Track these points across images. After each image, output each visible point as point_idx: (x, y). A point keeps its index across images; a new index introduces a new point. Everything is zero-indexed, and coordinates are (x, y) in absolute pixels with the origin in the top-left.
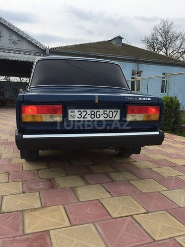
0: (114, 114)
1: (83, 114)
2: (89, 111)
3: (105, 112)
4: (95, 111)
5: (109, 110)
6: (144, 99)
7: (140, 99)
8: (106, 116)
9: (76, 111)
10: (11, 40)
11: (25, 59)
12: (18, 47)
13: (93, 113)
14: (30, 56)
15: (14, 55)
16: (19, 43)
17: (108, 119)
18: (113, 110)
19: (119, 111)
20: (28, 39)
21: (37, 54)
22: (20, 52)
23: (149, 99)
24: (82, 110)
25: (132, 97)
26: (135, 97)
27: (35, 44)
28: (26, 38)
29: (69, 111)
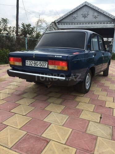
0: (45, 64)
1: (31, 63)
2: (33, 62)
3: (40, 63)
4: (36, 62)
5: (42, 62)
6: (58, 56)
7: (56, 56)
8: (40, 65)
9: (29, 61)
10: (94, 16)
11: (101, 27)
12: (97, 19)
13: (35, 63)
14: (104, 25)
15: (94, 25)
16: (98, 17)
17: (42, 67)
18: (44, 62)
19: (47, 62)
20: (104, 14)
21: (109, 23)
22: (98, 23)
23: (61, 57)
24: (31, 61)
25: (51, 55)
26: (53, 55)
27: (108, 16)
28: (102, 13)
29: (26, 61)
